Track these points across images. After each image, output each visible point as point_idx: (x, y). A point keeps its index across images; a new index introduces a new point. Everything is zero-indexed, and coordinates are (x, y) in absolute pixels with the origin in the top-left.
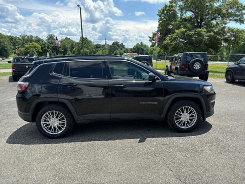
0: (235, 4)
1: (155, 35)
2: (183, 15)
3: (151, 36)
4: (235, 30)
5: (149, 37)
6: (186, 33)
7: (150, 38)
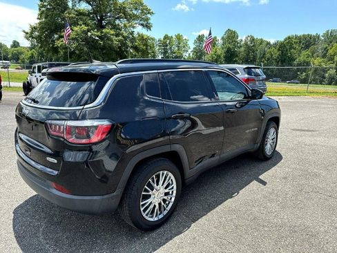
0: (138, 5)
1: (34, 29)
2: (75, 6)
3: (28, 30)
4: (145, 37)
5: (24, 31)
6: (89, 34)
7: (27, 33)
